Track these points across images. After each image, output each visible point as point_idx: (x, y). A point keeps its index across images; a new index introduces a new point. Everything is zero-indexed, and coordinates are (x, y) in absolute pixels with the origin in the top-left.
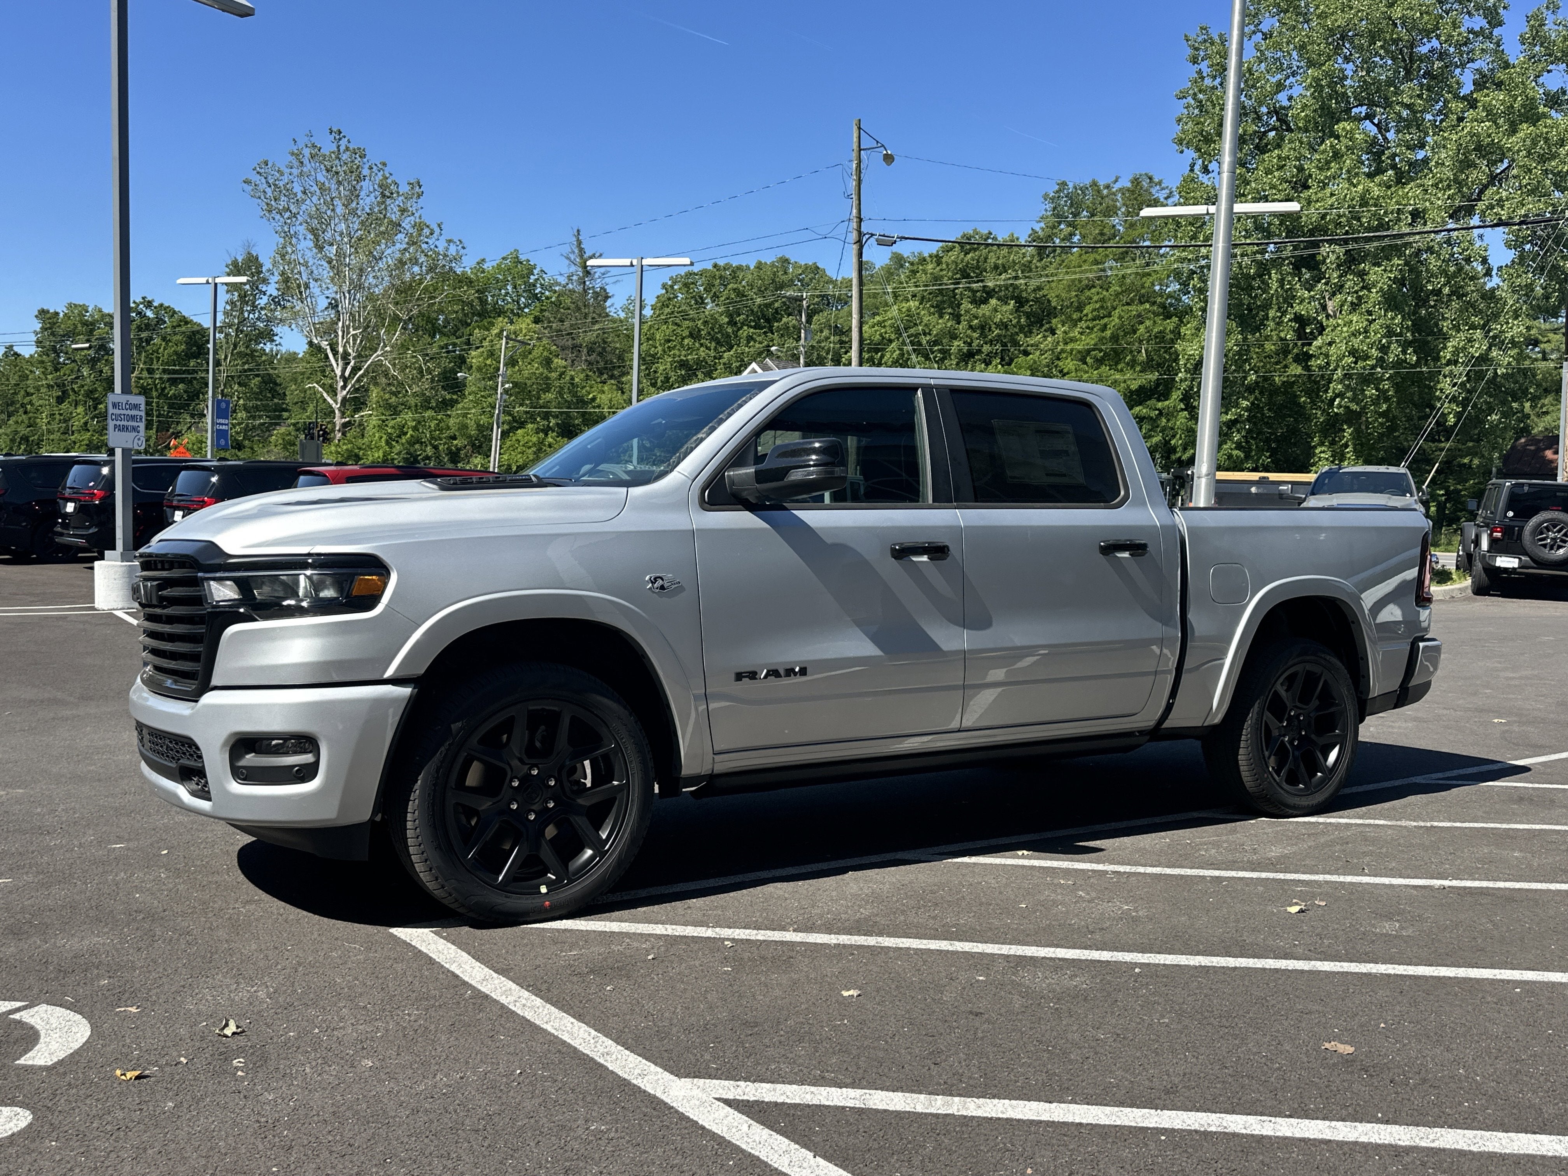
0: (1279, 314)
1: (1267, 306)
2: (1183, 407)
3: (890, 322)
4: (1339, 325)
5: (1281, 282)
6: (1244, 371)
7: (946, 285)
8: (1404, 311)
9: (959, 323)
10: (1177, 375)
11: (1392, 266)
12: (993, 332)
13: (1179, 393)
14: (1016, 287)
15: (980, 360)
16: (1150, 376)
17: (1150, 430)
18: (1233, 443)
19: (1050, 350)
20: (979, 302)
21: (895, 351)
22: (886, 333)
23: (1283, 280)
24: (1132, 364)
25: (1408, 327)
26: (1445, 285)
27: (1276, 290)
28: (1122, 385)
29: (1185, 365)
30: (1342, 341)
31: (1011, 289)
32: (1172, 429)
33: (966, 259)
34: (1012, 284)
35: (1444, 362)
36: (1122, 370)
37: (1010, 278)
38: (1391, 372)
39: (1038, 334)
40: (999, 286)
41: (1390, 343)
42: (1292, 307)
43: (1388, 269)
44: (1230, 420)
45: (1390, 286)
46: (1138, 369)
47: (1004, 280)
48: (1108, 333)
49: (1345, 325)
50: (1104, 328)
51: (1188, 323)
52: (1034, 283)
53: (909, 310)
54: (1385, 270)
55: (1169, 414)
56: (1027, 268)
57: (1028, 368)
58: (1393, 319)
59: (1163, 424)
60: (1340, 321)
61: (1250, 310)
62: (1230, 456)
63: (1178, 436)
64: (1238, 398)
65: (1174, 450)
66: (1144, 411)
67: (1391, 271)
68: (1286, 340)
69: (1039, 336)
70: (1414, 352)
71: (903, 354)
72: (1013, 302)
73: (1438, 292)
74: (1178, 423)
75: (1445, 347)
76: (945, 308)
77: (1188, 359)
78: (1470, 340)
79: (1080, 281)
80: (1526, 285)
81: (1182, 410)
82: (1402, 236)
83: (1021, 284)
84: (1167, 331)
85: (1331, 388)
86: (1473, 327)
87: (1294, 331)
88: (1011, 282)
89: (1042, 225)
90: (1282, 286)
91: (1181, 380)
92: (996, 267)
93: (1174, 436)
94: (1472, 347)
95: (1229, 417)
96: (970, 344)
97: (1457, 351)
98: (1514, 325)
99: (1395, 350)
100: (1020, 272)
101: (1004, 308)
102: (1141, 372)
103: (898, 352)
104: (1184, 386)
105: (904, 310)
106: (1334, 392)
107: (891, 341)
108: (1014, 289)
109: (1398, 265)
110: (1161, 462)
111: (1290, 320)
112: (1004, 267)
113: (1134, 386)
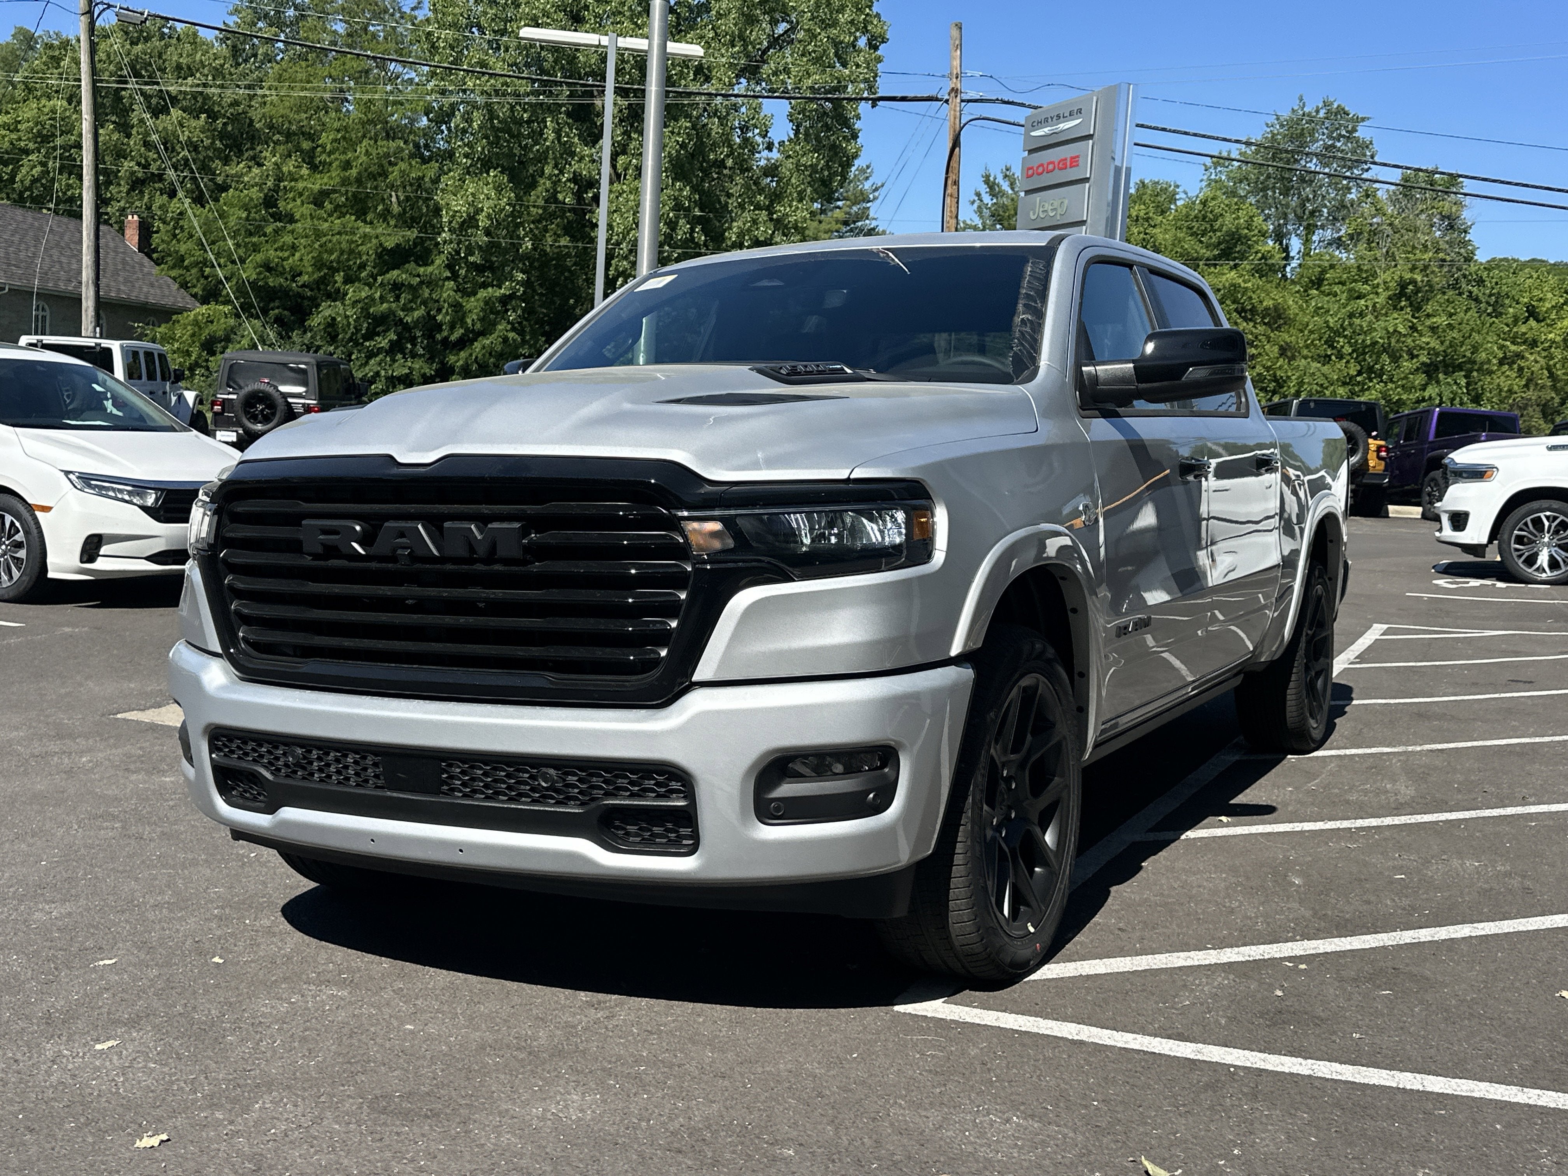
0: (556, 172)
1: (542, 158)
2: (449, 275)
3: (26, 125)
4: (624, 192)
5: (558, 132)
6: (518, 237)
7: (108, 82)
8: (692, 182)
9: (128, 136)
10: (439, 234)
11: (680, 128)
12: (179, 153)
13: (443, 257)
14: (207, 98)
15: (161, 190)
16: (409, 233)
17: (411, 301)
18: (509, 322)
19: (256, 184)
20: (157, 112)
21: (35, 166)
22: (20, 139)
23: (560, 130)
24: (385, 215)
25: (695, 202)
26: (728, 156)
27: (553, 142)
28: (374, 241)
29: (450, 222)
30: (628, 211)
31: (200, 99)
32: (438, 301)
33: (134, 52)
34: (201, 93)
35: (729, 243)
36: (371, 223)
37: (198, 85)
38: (680, 251)
39: (238, 163)
40: (185, 93)
41: (677, 217)
42: (570, 165)
43: (676, 130)
44: (504, 295)
45: (678, 152)
46: (392, 223)
47: (191, 86)
48: (354, 172)
49: (631, 192)
50: (347, 166)
51: (450, 170)
52: (230, 95)
53: (53, 111)
54: (672, 133)
55: (431, 283)
56: (218, 73)
57: (242, 207)
58: (681, 190)
59: (426, 295)
60: (625, 187)
61: (521, 162)
62: (505, 340)
63: (444, 311)
64: (513, 269)
65: (439, 327)
66: (404, 276)
67: (679, 134)
68: (564, 203)
69: (241, 165)
70: (702, 230)
71: (49, 172)
72: (203, 116)
73: (721, 164)
74: (445, 295)
75: (730, 228)
76: (107, 115)
77: (453, 216)
78: (755, 222)
79: (312, 100)
80: (811, 166)
81: (448, 278)
82: (689, 94)
83: (214, 94)
84: (427, 179)
85: (614, 266)
86: (758, 207)
87: (573, 193)
88: (200, 89)
89: (236, 19)
90: (559, 138)
91: (445, 242)
92: (179, 67)
93: (439, 310)
94: (757, 229)
95: (502, 291)
96: (146, 166)
97: (741, 234)
98: (798, 208)
99: (684, 226)
100: (210, 78)
101: (194, 123)
102: (396, 226)
103: (39, 168)
104: (448, 249)
105: (46, 110)
106: (616, 269)
107: (27, 152)
108: (204, 99)
109: (686, 128)
110: (422, 342)
111: (569, 180)
112: (189, 68)
113: (390, 244)
